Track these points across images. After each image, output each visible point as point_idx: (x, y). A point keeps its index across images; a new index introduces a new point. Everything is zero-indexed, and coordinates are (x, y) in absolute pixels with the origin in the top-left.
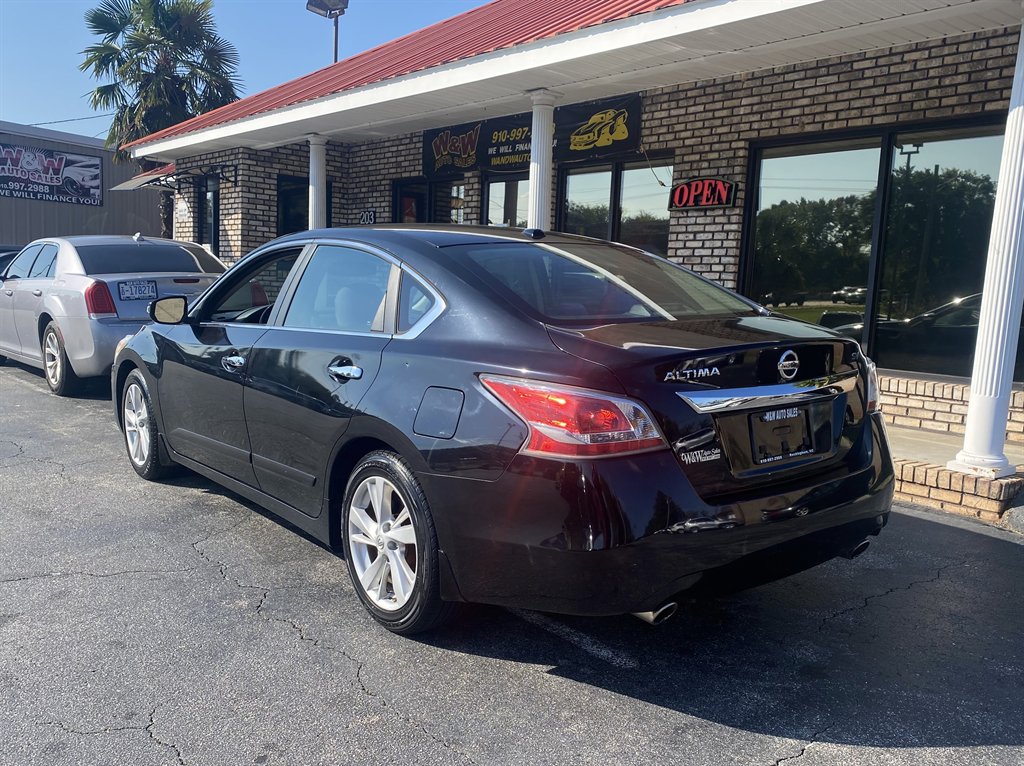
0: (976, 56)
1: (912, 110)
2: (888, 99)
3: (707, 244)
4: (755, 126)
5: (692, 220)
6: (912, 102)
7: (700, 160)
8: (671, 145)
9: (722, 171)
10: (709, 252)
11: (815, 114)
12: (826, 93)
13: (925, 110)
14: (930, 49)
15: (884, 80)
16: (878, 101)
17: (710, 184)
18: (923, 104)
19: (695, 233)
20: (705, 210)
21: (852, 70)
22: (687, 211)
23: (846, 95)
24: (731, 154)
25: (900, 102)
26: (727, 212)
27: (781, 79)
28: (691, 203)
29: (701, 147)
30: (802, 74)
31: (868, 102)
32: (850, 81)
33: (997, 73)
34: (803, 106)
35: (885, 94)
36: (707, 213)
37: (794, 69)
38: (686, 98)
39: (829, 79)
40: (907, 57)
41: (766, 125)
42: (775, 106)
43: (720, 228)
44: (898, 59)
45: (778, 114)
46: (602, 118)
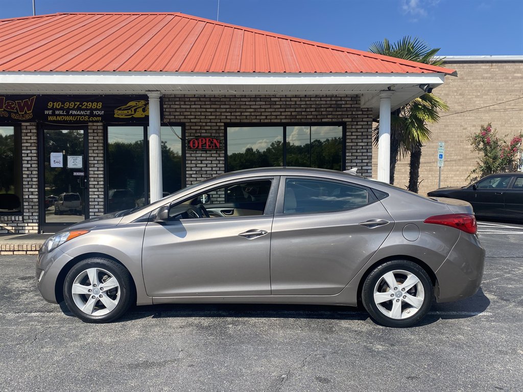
0: (317, 102)
1: (296, 118)
2: (286, 113)
3: (209, 165)
4: (229, 117)
5: (200, 155)
6: (296, 116)
7: (201, 129)
8: (182, 121)
9: (213, 135)
10: (210, 169)
11: (256, 116)
12: (261, 108)
13: (301, 119)
14: (301, 98)
15: (284, 106)
16: (283, 114)
17: (209, 140)
18: (300, 117)
19: (201, 161)
20: (206, 151)
21: (271, 101)
22: (196, 151)
23: (269, 110)
24: (217, 128)
25: (291, 115)
26: (218, 152)
27: (239, 100)
28: (200, 147)
29: (201, 123)
30: (249, 99)
31: (279, 113)
32: (270, 105)
33: (325, 109)
34: (251, 112)
35: (285, 111)
36: (208, 152)
37: (245, 97)
38: (189, 101)
39: (261, 103)
40: (292, 99)
41: (234, 117)
42: (237, 110)
43: (215, 158)
44: (289, 99)
45: (239, 114)
46: (136, 104)
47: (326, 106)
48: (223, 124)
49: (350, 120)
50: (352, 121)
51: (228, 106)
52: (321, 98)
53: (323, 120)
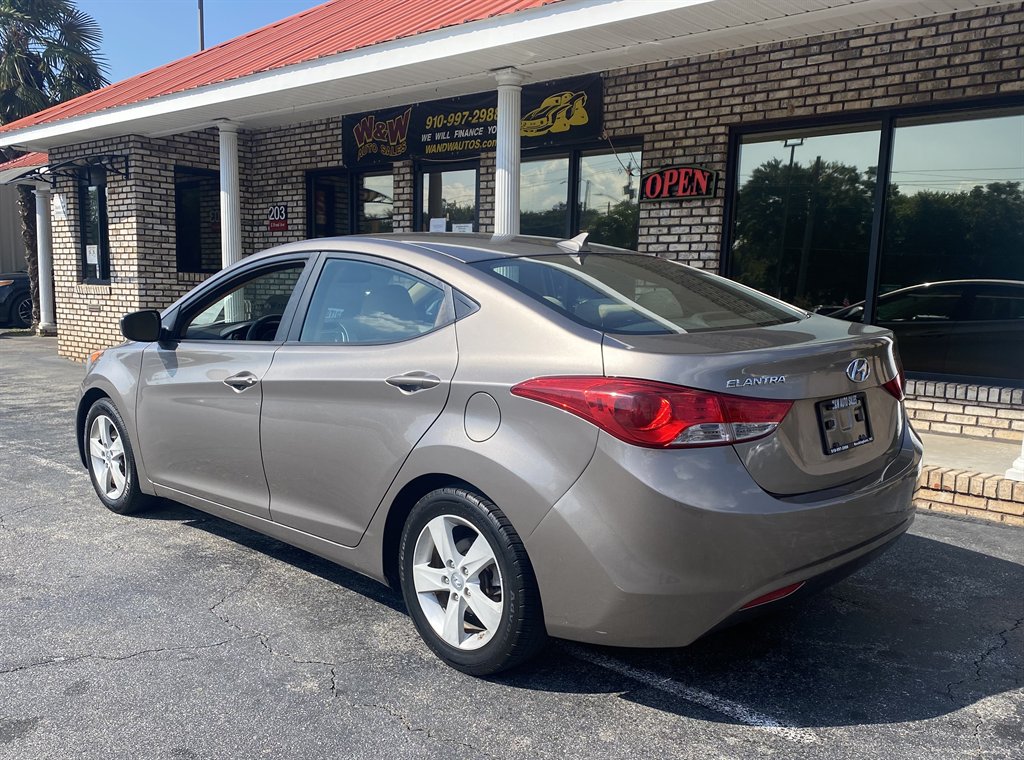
0: (990, 32)
1: (917, 92)
2: (889, 80)
3: (684, 239)
4: (737, 109)
5: (666, 213)
6: (918, 83)
7: (674, 147)
8: (638, 130)
9: (699, 159)
10: (686, 247)
12: (819, 73)
13: (932, 91)
14: (937, 25)
15: (886, 59)
16: (878, 82)
17: (687, 173)
18: (930, 86)
19: (669, 227)
20: (681, 202)
21: (849, 48)
22: (660, 203)
23: (842, 76)
24: (709, 140)
25: (904, 82)
26: (706, 204)
27: (766, 58)
28: (665, 193)
29: (675, 133)
30: (790, 53)
31: (867, 83)
32: (846, 60)
34: (793, 88)
35: (887, 74)
36: (683, 205)
37: (781, 48)
38: (656, 79)
39: (822, 58)
40: (911, 34)
41: (750, 108)
42: (759, 87)
43: (698, 220)
44: (900, 36)
45: (763, 96)
46: (557, 101)
47: (1019, 40)
48: (723, 130)
51: (737, 81)
52: (1003, 14)
53: (1005, 88)
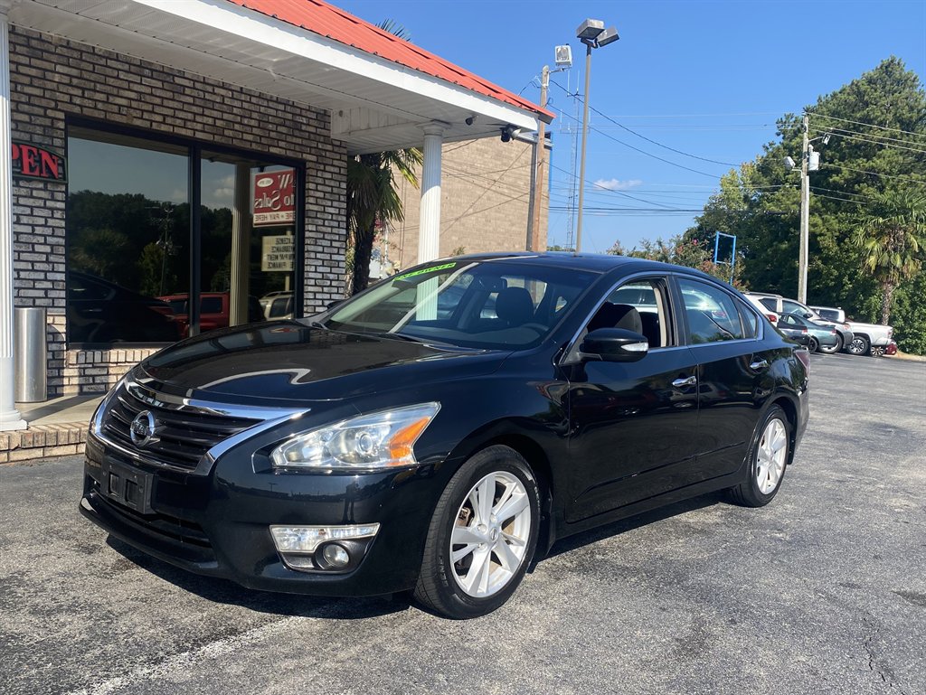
0: (262, 109)
1: (224, 135)
2: (205, 120)
4: (77, 101)
6: (223, 129)
10: (29, 229)
11: (143, 111)
12: (152, 94)
13: (232, 138)
14: (232, 91)
15: (202, 103)
16: (197, 119)
18: (231, 133)
21: (174, 83)
23: (171, 104)
24: (47, 122)
25: (214, 125)
27: (103, 62)
30: (126, 67)
31: (190, 116)
32: (173, 92)
33: (274, 127)
34: (131, 99)
35: (203, 115)
36: (21, 183)
37: (117, 58)
39: (154, 83)
40: (217, 90)
41: (90, 104)
42: (99, 87)
43: (41, 203)
44: (210, 89)
45: (102, 97)
47: (277, 121)
48: (62, 116)
49: (314, 158)
50: (317, 162)
52: (268, 100)
